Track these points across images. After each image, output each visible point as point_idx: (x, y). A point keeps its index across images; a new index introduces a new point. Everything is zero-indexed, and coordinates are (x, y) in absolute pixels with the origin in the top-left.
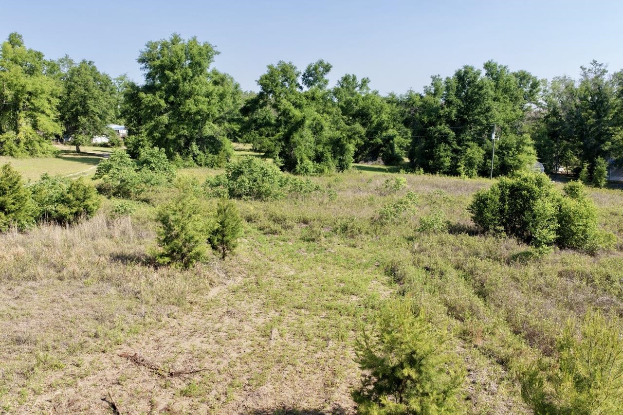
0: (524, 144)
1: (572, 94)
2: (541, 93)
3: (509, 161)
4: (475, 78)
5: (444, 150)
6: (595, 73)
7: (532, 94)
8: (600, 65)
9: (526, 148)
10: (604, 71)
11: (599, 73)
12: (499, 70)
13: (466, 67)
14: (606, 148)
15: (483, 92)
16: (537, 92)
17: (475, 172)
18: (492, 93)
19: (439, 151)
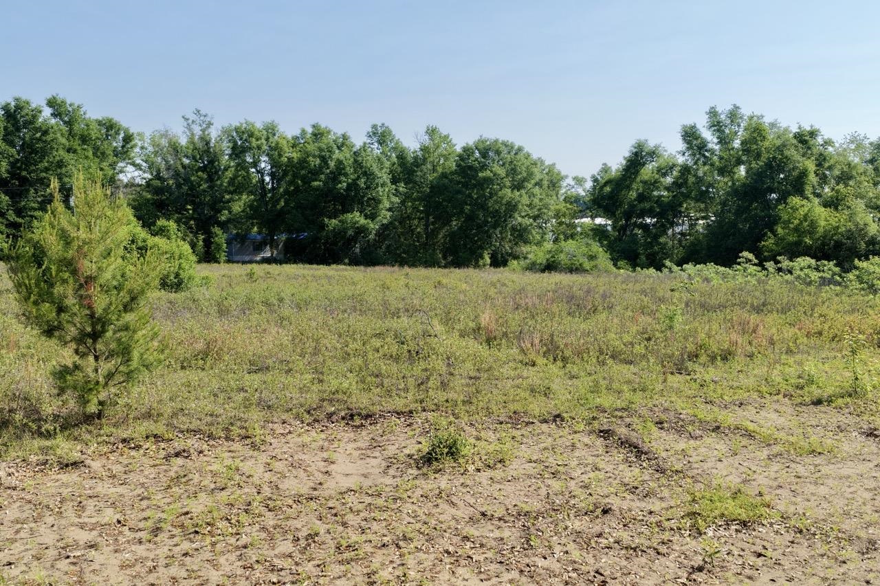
4: (34, 117)
6: (200, 125)
8: (205, 116)
10: (210, 124)
11: (205, 126)
12: (70, 109)
14: (223, 218)
15: (49, 138)
18: (64, 141)
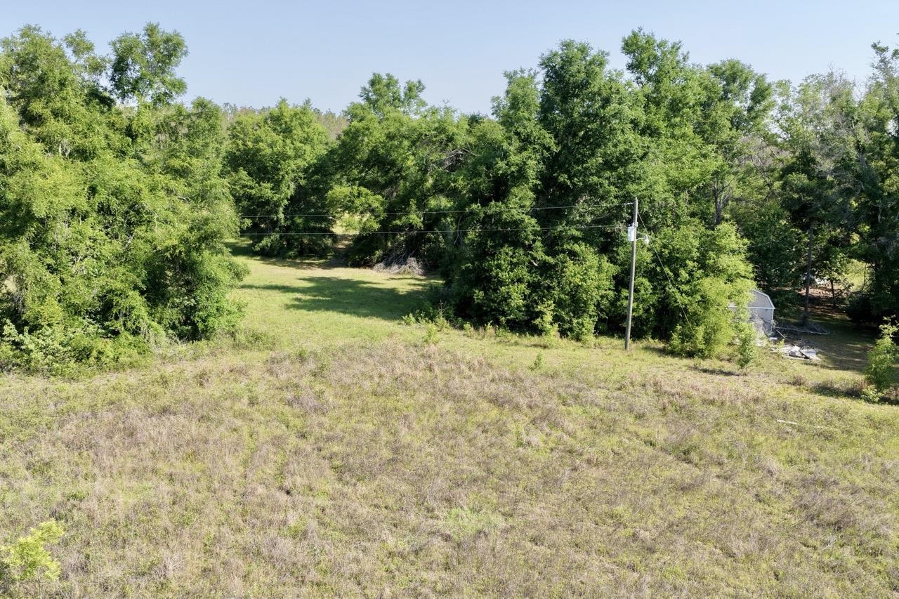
0: (720, 250)
1: (848, 115)
2: (774, 112)
3: (678, 295)
5: (511, 263)
7: (753, 114)
9: (725, 261)
13: (567, 45)
16: (764, 110)
17: (589, 323)
19: (499, 266)
